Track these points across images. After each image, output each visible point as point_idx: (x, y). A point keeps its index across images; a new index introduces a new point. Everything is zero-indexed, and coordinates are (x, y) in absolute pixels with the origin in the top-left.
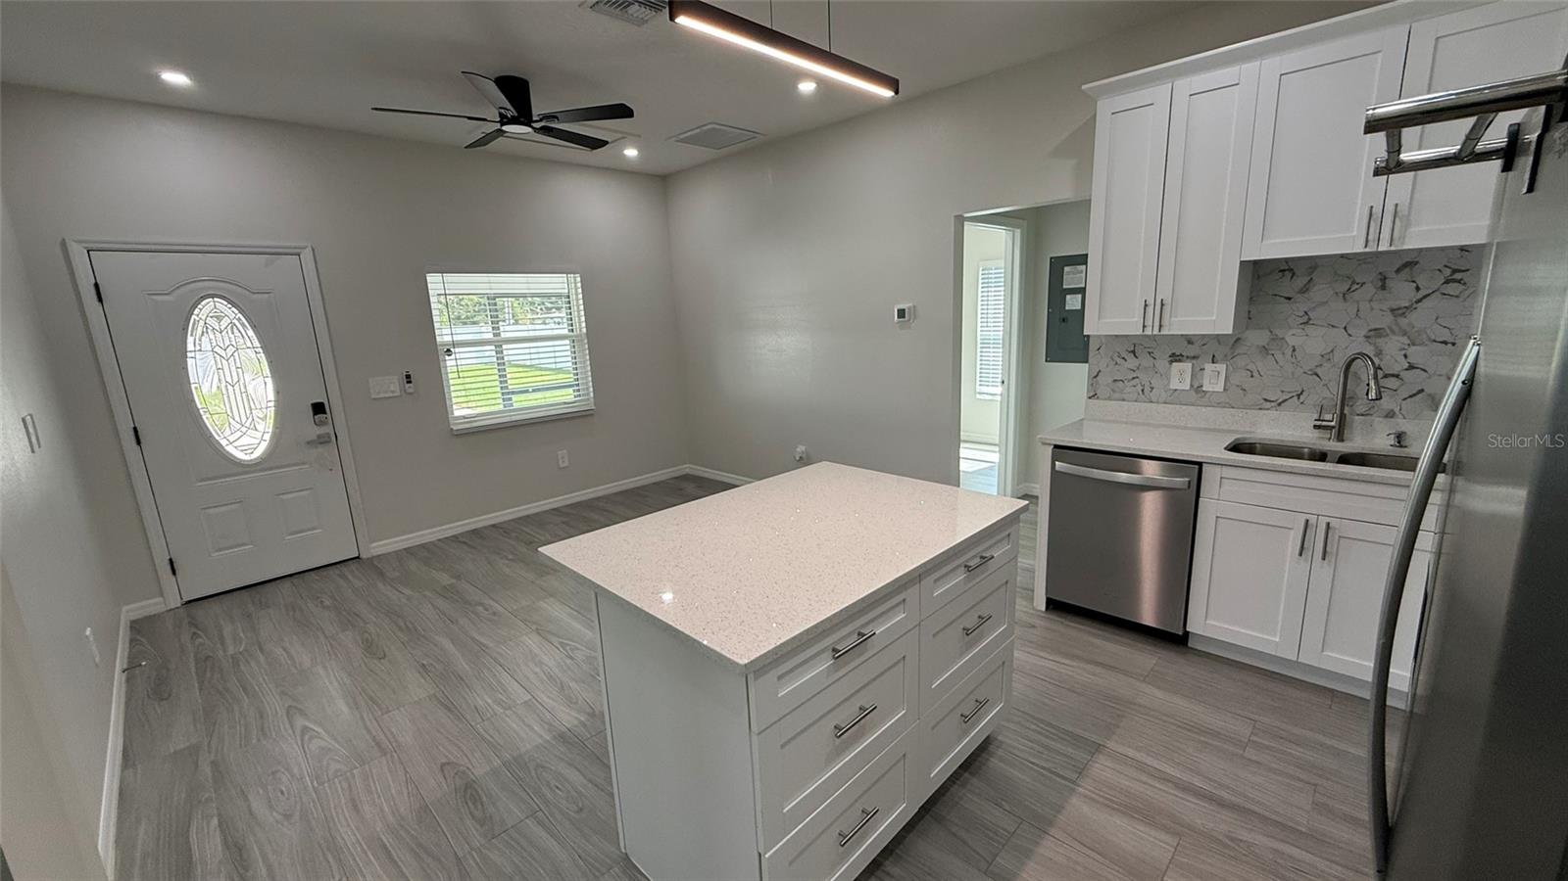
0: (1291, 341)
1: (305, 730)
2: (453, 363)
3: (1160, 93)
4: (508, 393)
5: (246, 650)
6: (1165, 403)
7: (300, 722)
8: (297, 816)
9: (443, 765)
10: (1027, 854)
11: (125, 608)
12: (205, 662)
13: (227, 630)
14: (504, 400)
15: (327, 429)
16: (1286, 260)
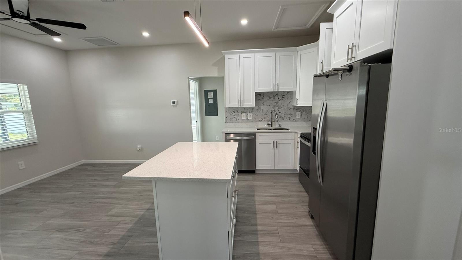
0: (262, 108)
3: (237, 56)
6: (241, 122)
10: (256, 219)
16: (259, 92)
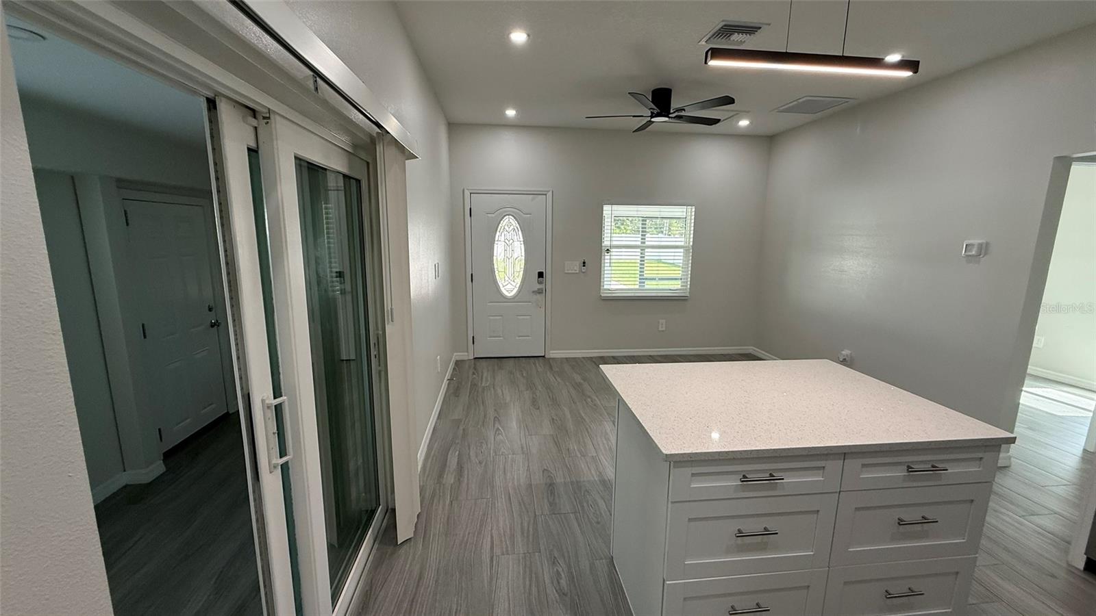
1: (498, 429)
2: (608, 257)
4: (643, 279)
5: (489, 386)
7: (497, 425)
8: (484, 463)
9: (545, 469)
11: (455, 354)
12: (474, 385)
13: (485, 375)
14: (640, 283)
15: (542, 286)
